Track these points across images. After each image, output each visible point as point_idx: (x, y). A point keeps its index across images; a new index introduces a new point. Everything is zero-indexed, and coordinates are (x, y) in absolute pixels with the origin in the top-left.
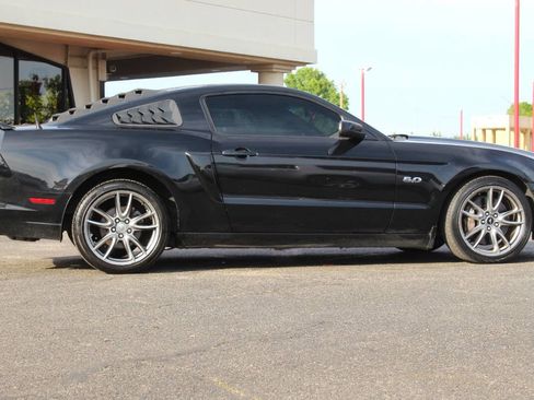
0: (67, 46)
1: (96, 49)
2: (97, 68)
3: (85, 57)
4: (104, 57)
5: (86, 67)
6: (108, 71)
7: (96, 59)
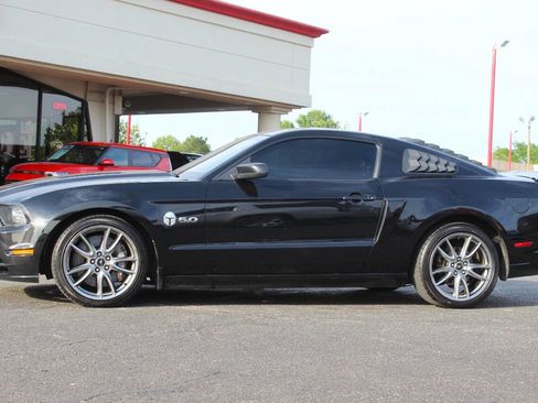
0: (87, 83)
1: (114, 86)
2: (113, 103)
3: (102, 93)
4: (120, 93)
5: (104, 102)
6: (123, 106)
7: (113, 94)
